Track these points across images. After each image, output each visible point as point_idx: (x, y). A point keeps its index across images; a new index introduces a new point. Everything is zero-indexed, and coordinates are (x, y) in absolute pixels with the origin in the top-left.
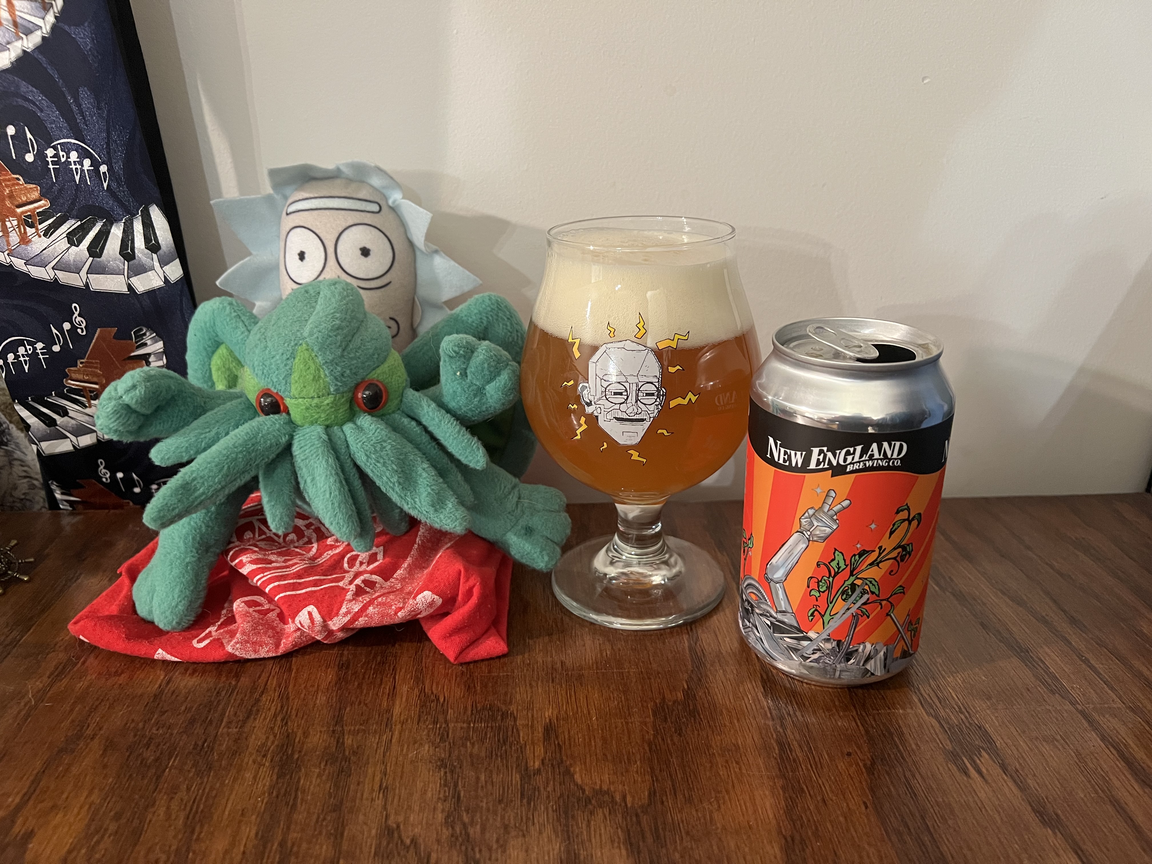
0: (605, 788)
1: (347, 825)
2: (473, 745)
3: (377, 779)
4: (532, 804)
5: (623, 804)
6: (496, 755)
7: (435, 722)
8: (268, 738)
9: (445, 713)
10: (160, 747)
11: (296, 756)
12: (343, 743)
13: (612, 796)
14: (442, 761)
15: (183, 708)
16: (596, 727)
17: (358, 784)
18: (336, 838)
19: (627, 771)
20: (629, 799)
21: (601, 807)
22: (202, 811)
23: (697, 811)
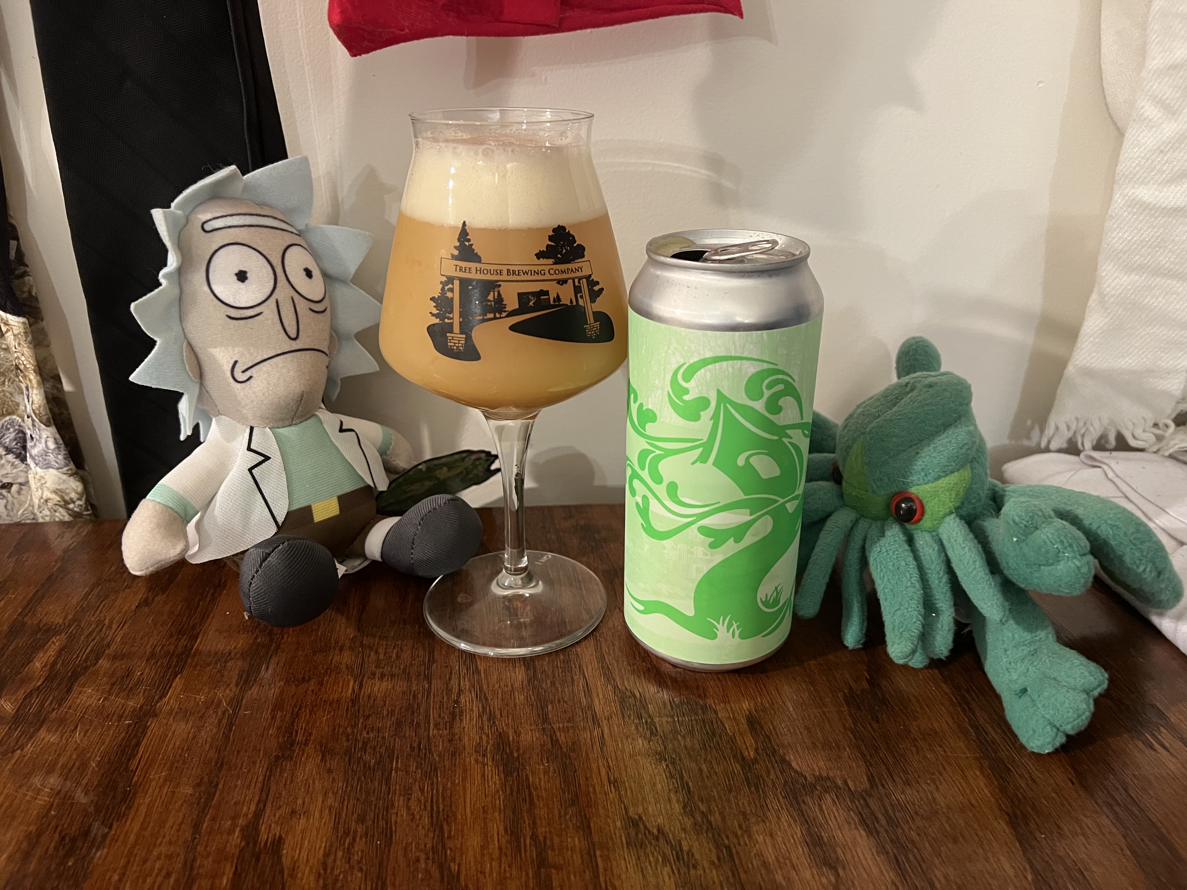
0: (824, 774)
1: (590, 818)
2: (684, 737)
3: (603, 772)
4: (761, 791)
5: (847, 789)
6: (710, 747)
7: (640, 717)
8: (481, 738)
9: (645, 707)
10: (377, 750)
11: (516, 755)
12: (557, 741)
13: (833, 781)
14: (660, 754)
15: (385, 712)
16: (795, 717)
17: (587, 779)
18: (583, 830)
19: (840, 758)
20: (850, 783)
21: (826, 791)
22: (443, 810)
23: (918, 792)
